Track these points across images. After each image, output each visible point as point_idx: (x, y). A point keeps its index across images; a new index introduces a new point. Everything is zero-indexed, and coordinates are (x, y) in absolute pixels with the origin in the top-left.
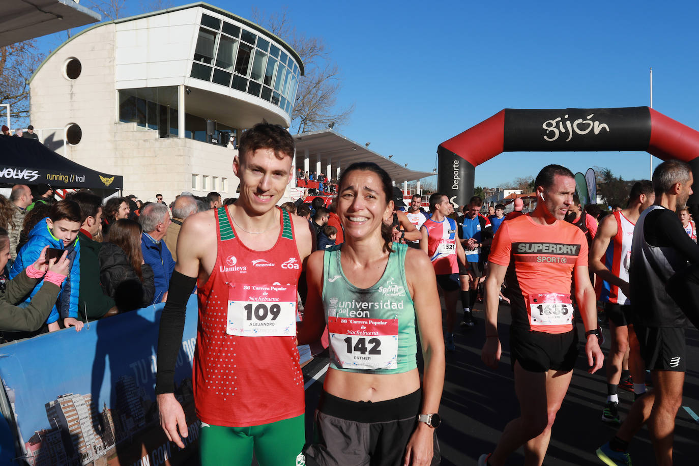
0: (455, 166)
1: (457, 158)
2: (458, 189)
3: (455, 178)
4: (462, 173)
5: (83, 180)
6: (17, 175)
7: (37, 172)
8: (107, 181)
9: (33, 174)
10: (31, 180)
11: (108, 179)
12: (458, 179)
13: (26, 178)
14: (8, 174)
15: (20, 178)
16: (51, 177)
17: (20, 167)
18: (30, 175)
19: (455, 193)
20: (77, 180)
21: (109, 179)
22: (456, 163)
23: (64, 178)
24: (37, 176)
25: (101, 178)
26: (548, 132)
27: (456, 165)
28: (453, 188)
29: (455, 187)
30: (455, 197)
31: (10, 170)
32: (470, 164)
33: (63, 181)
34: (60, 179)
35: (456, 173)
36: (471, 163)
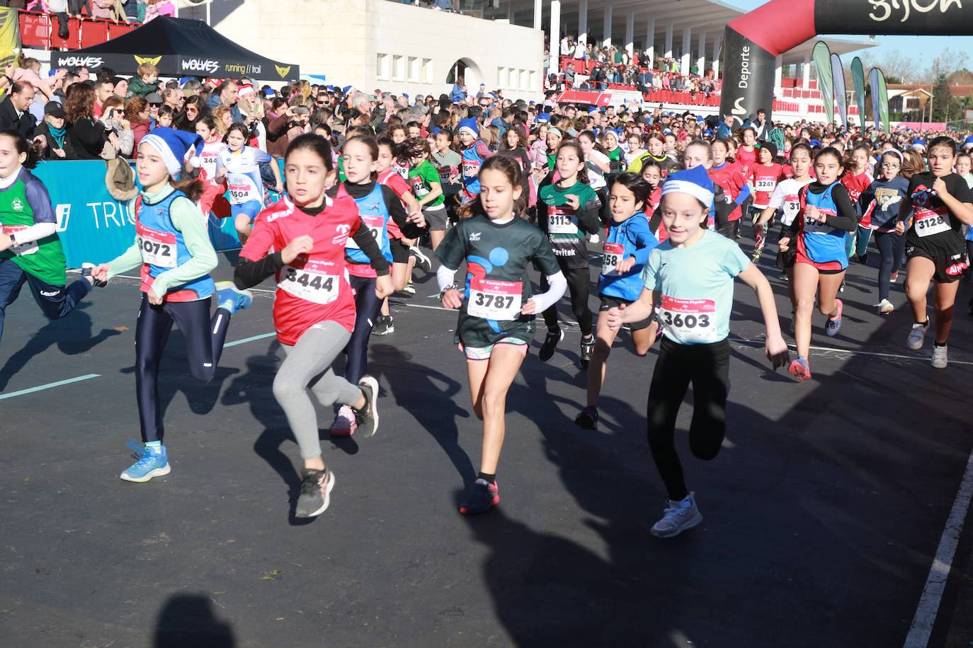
0: (743, 55)
1: (748, 42)
2: (746, 87)
3: (743, 72)
4: (755, 64)
5: (259, 69)
6: (200, 66)
7: (217, 62)
8: (283, 72)
9: (213, 65)
10: (212, 72)
11: (283, 69)
12: (747, 72)
13: (208, 69)
14: (193, 66)
15: (203, 70)
16: (231, 68)
17: (203, 56)
18: (211, 66)
19: (742, 93)
20: (253, 72)
21: (285, 70)
22: (746, 51)
23: (241, 69)
24: (217, 67)
25: (277, 67)
26: (875, 8)
27: (746, 53)
28: (740, 86)
29: (743, 84)
30: (742, 99)
31: (194, 61)
32: (768, 53)
33: (240, 72)
34: (238, 70)
35: (745, 64)
36: (767, 50)
